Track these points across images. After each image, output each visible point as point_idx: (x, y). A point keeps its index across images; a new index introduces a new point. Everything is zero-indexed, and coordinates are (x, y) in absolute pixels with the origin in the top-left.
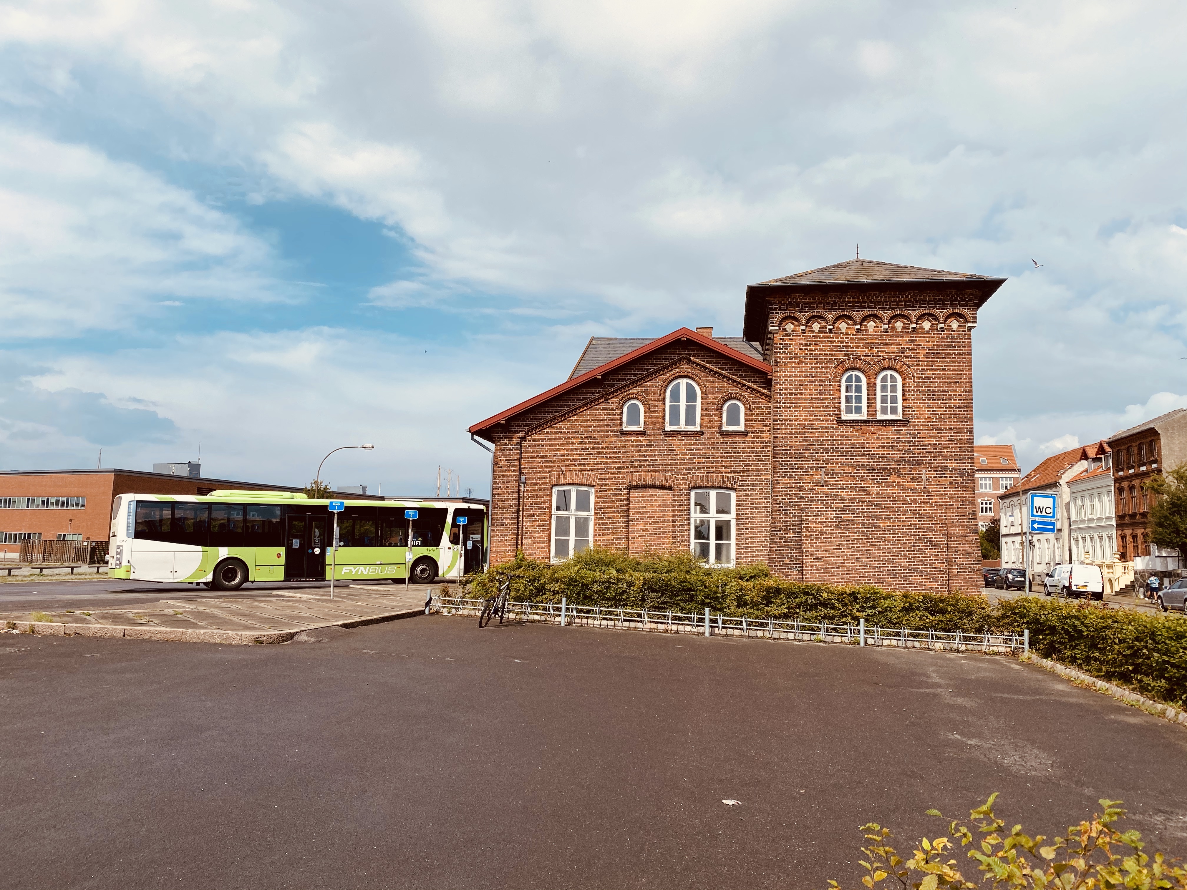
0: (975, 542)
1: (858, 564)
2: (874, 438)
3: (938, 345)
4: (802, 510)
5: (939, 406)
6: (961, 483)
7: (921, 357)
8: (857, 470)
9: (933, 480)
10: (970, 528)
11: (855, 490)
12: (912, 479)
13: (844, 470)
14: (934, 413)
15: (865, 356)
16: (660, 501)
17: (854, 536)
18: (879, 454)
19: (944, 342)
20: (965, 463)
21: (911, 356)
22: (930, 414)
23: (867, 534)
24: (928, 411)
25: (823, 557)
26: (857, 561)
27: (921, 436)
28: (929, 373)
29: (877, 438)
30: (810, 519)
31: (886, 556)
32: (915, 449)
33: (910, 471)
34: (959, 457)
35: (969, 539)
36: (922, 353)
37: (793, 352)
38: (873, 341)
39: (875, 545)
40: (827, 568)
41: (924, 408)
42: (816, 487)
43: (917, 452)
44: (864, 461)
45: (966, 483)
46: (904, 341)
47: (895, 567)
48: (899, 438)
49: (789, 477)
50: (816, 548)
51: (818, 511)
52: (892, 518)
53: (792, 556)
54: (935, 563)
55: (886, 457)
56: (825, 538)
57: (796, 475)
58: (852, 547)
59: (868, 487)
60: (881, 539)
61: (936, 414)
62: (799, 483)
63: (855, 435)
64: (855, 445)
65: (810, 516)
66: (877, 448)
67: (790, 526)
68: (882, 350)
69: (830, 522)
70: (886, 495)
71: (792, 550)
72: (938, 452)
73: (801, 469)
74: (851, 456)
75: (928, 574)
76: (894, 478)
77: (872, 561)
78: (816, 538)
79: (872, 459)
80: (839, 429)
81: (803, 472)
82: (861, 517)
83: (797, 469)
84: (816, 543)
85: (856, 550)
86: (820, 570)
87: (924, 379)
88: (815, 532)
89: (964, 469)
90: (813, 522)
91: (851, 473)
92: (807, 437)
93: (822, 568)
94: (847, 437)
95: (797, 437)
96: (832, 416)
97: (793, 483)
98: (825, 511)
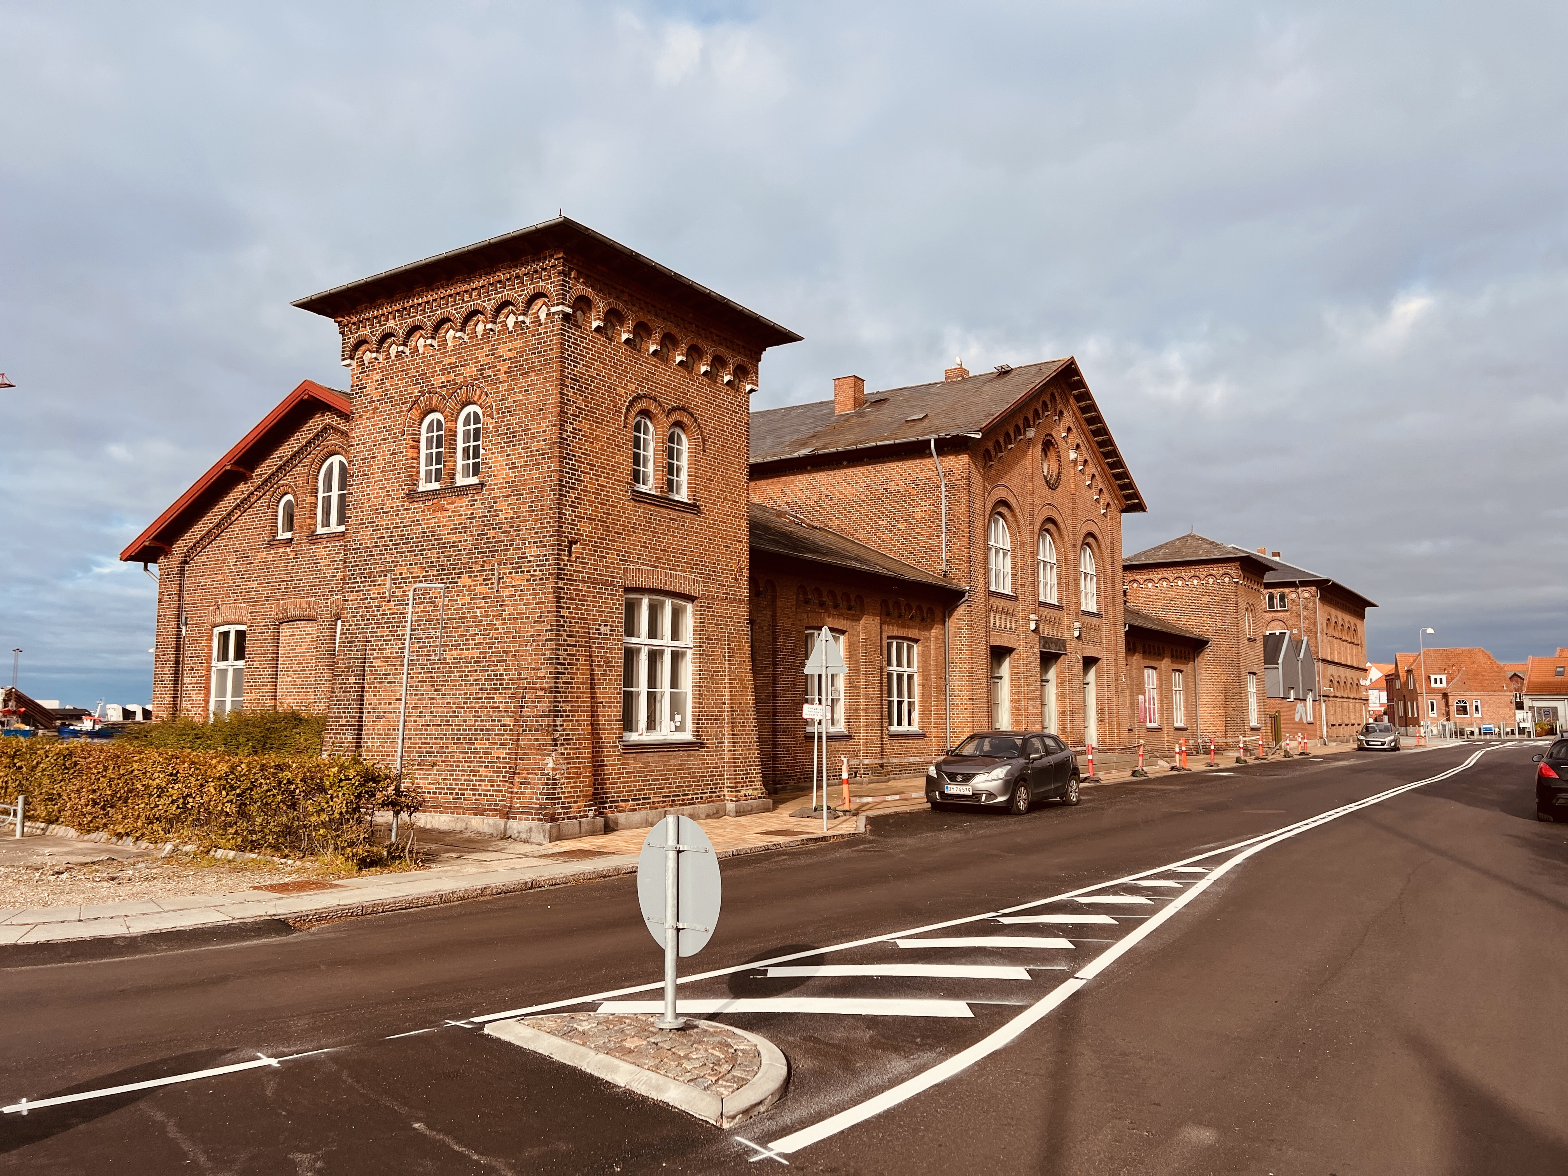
0: (549, 678)
1: (421, 722)
2: (445, 517)
3: (521, 353)
4: (367, 641)
5: (519, 456)
6: (541, 579)
8: (427, 571)
9: (507, 578)
10: (544, 654)
11: (423, 603)
12: (484, 580)
13: (412, 573)
14: (513, 467)
15: (441, 387)
16: (308, 639)
18: (450, 543)
19: (529, 346)
20: (545, 546)
21: (490, 376)
22: (510, 469)
23: (431, 673)
24: (507, 465)
25: (385, 713)
26: (420, 717)
27: (497, 506)
28: (509, 402)
29: (449, 517)
30: (375, 654)
31: (451, 708)
32: (490, 529)
33: (483, 566)
34: (539, 537)
35: (542, 673)
36: (504, 369)
37: (368, 395)
38: (450, 361)
39: (439, 690)
40: (389, 730)
41: (503, 460)
42: (384, 604)
43: (491, 533)
44: (433, 555)
45: (547, 579)
46: (482, 355)
47: (460, 725)
48: (472, 514)
49: (357, 591)
50: (379, 700)
51: (384, 641)
52: (460, 645)
53: (349, 713)
54: (504, 717)
55: (457, 546)
56: (388, 683)
57: (364, 586)
58: (416, 695)
59: (436, 598)
60: (447, 681)
61: (515, 468)
62: (367, 599)
63: (426, 515)
64: (425, 532)
65: (375, 650)
66: (449, 534)
67: (352, 667)
68: (459, 375)
69: (394, 657)
70: (455, 609)
71: (350, 704)
72: (515, 531)
73: (370, 577)
74: (420, 550)
75: (495, 735)
76: (465, 580)
77: (435, 717)
78: (380, 683)
79: (442, 552)
80: (410, 509)
81: (371, 581)
82: (426, 647)
83: (365, 577)
84: (379, 691)
85: (418, 699)
86: (381, 734)
87: (503, 413)
88: (379, 675)
89: (545, 555)
90: (378, 658)
91: (419, 577)
92: (377, 526)
93: (384, 730)
94: (418, 520)
95: (367, 527)
96: (403, 489)
97: (361, 599)
98: (390, 640)
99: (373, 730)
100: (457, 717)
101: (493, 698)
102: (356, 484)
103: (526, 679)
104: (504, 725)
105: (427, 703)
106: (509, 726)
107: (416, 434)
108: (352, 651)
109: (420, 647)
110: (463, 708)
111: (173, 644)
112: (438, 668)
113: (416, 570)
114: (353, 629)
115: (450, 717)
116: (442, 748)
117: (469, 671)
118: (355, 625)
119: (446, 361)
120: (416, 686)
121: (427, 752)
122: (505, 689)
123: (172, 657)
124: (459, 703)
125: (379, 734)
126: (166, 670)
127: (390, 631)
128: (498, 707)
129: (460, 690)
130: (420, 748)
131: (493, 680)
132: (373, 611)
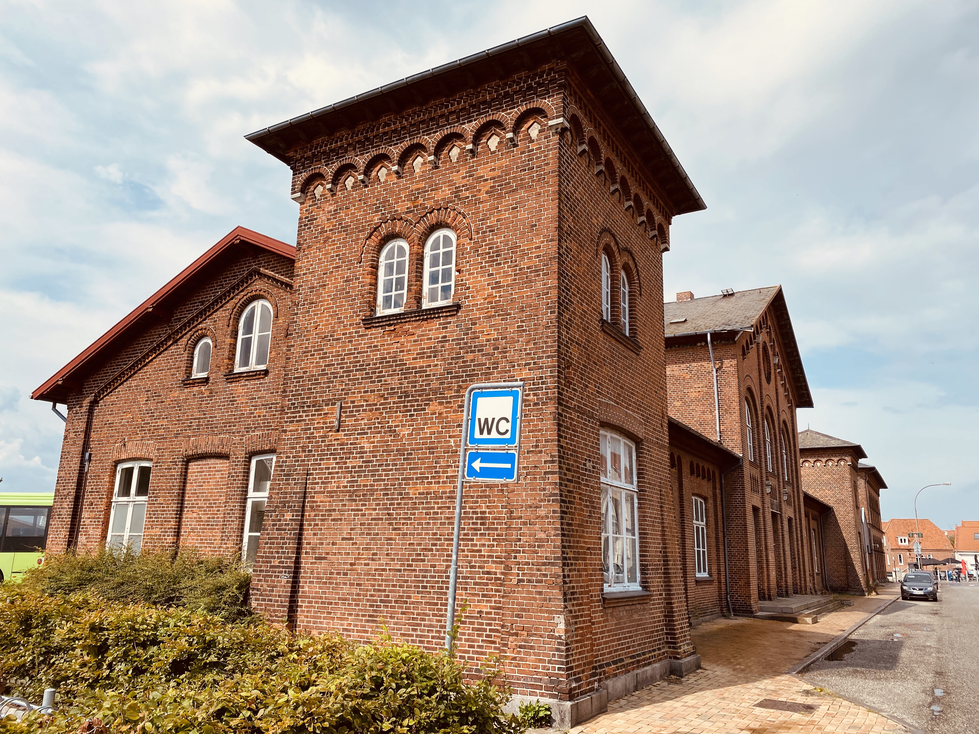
0: (552, 517)
1: (373, 566)
2: (411, 341)
3: (507, 171)
4: (308, 474)
5: (505, 274)
6: (535, 404)
7: (483, 196)
8: (386, 399)
10: (544, 489)
11: (379, 432)
12: (460, 406)
13: (367, 401)
14: (497, 286)
15: (407, 213)
16: (218, 476)
17: (371, 514)
18: (416, 368)
19: (517, 163)
20: (541, 368)
21: (468, 197)
22: (492, 288)
24: (488, 285)
25: (327, 554)
26: (373, 560)
27: (477, 328)
28: (493, 220)
29: (415, 341)
30: (317, 489)
31: (414, 550)
32: (467, 352)
34: (532, 359)
35: (542, 512)
36: (484, 190)
38: (418, 186)
39: (399, 529)
40: (331, 573)
41: (483, 280)
42: (330, 434)
43: (470, 356)
44: (394, 382)
45: (544, 404)
46: (458, 176)
47: (426, 571)
48: (445, 337)
49: (297, 421)
50: (320, 539)
51: (329, 473)
52: (427, 478)
53: (284, 553)
54: (487, 562)
55: (426, 371)
56: (333, 520)
57: (307, 416)
58: (368, 534)
59: (397, 426)
60: (410, 519)
61: (500, 287)
62: (310, 429)
63: (387, 340)
64: (386, 358)
65: (318, 483)
66: (414, 359)
67: (289, 502)
68: (429, 199)
69: (342, 492)
70: (421, 439)
71: (286, 543)
72: (500, 353)
73: (314, 406)
74: (378, 377)
75: (475, 584)
76: (434, 407)
77: (393, 560)
78: (323, 520)
79: (406, 378)
80: (367, 335)
81: (316, 411)
82: (384, 480)
83: (309, 406)
84: (321, 529)
85: (372, 539)
86: (321, 578)
87: (485, 232)
88: (322, 511)
89: (541, 378)
90: (320, 492)
91: (376, 405)
92: (326, 353)
93: (325, 573)
94: (375, 346)
95: (313, 355)
96: (359, 315)
97: (302, 430)
98: (338, 473)
99: (312, 573)
100: (423, 560)
101: (472, 540)
102: (302, 313)
103: (521, 518)
104: (488, 573)
105: (383, 544)
106: (495, 573)
107: (374, 261)
108: (289, 484)
109: (374, 480)
110: (431, 550)
111: (75, 480)
112: (399, 504)
113: (373, 398)
114: (292, 461)
115: (413, 560)
116: (402, 597)
117: (439, 508)
118: (294, 457)
119: (415, 186)
120: (369, 524)
121: (381, 601)
122: (488, 529)
123: (73, 493)
124: (426, 544)
125: (318, 578)
126: (65, 505)
127: (337, 463)
128: (480, 551)
129: (427, 529)
130: (372, 595)
131: (472, 518)
132: (318, 442)
